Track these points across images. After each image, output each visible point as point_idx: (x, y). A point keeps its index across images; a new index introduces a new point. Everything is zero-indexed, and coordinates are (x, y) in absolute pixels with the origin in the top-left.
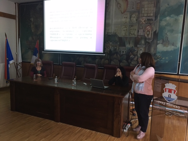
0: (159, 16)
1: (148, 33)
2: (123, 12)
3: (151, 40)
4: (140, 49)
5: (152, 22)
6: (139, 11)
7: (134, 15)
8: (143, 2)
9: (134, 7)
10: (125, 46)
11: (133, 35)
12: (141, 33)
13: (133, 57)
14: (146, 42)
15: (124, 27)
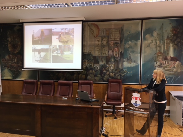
0: (123, 40)
1: (116, 53)
2: (95, 37)
3: (119, 59)
4: (111, 65)
5: (118, 45)
6: (108, 37)
7: (104, 39)
8: (111, 30)
9: (104, 33)
10: (99, 63)
11: (105, 55)
12: (111, 53)
13: (106, 72)
14: (115, 60)
15: (97, 48)
